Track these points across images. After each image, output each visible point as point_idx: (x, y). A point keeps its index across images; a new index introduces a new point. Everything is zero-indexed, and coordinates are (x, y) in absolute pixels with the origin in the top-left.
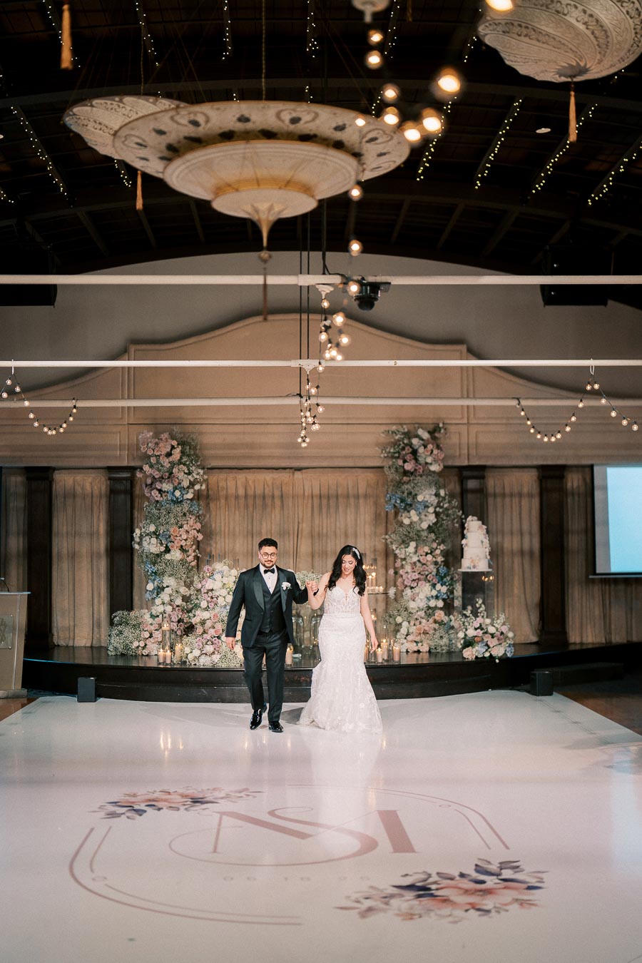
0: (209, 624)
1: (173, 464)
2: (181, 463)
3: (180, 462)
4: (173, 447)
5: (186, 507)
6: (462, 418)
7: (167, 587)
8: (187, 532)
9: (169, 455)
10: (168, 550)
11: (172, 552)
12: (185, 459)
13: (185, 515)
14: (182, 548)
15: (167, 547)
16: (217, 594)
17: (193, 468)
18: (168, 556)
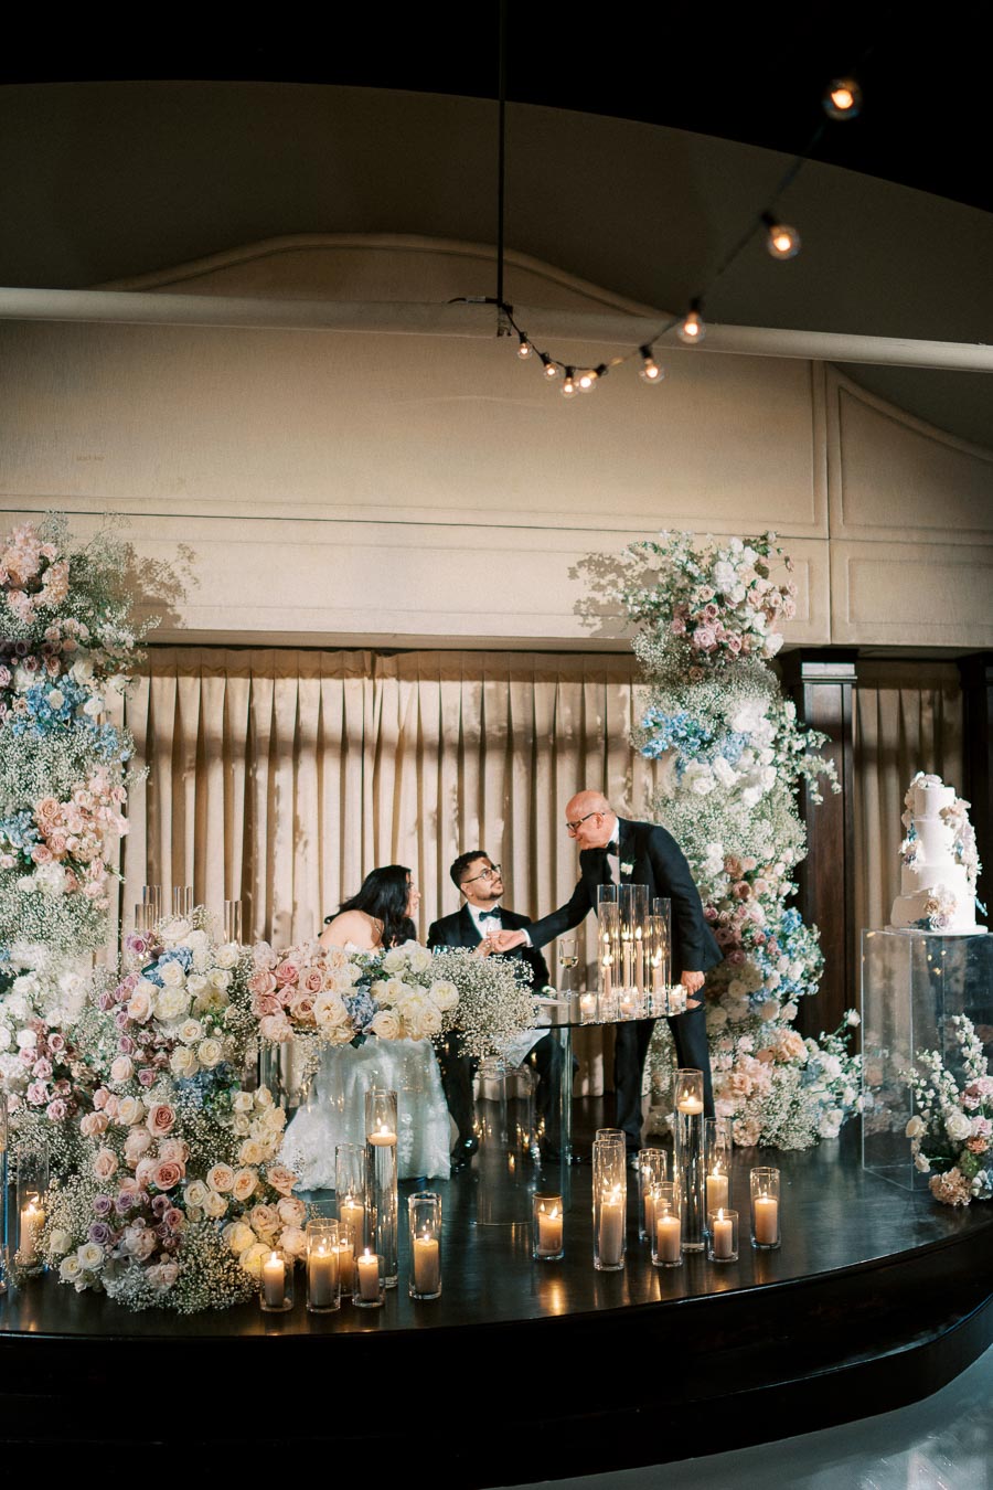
0: (136, 1141)
1: (46, 616)
2: (70, 614)
3: (65, 610)
4: (45, 565)
5: (82, 741)
6: (817, 524)
7: (24, 972)
8: (86, 813)
9: (34, 587)
10: (27, 866)
11: (40, 874)
12: (80, 602)
13: (78, 762)
14: (71, 862)
15: (22, 856)
16: (170, 1033)
17: (106, 631)
18: (26, 883)
